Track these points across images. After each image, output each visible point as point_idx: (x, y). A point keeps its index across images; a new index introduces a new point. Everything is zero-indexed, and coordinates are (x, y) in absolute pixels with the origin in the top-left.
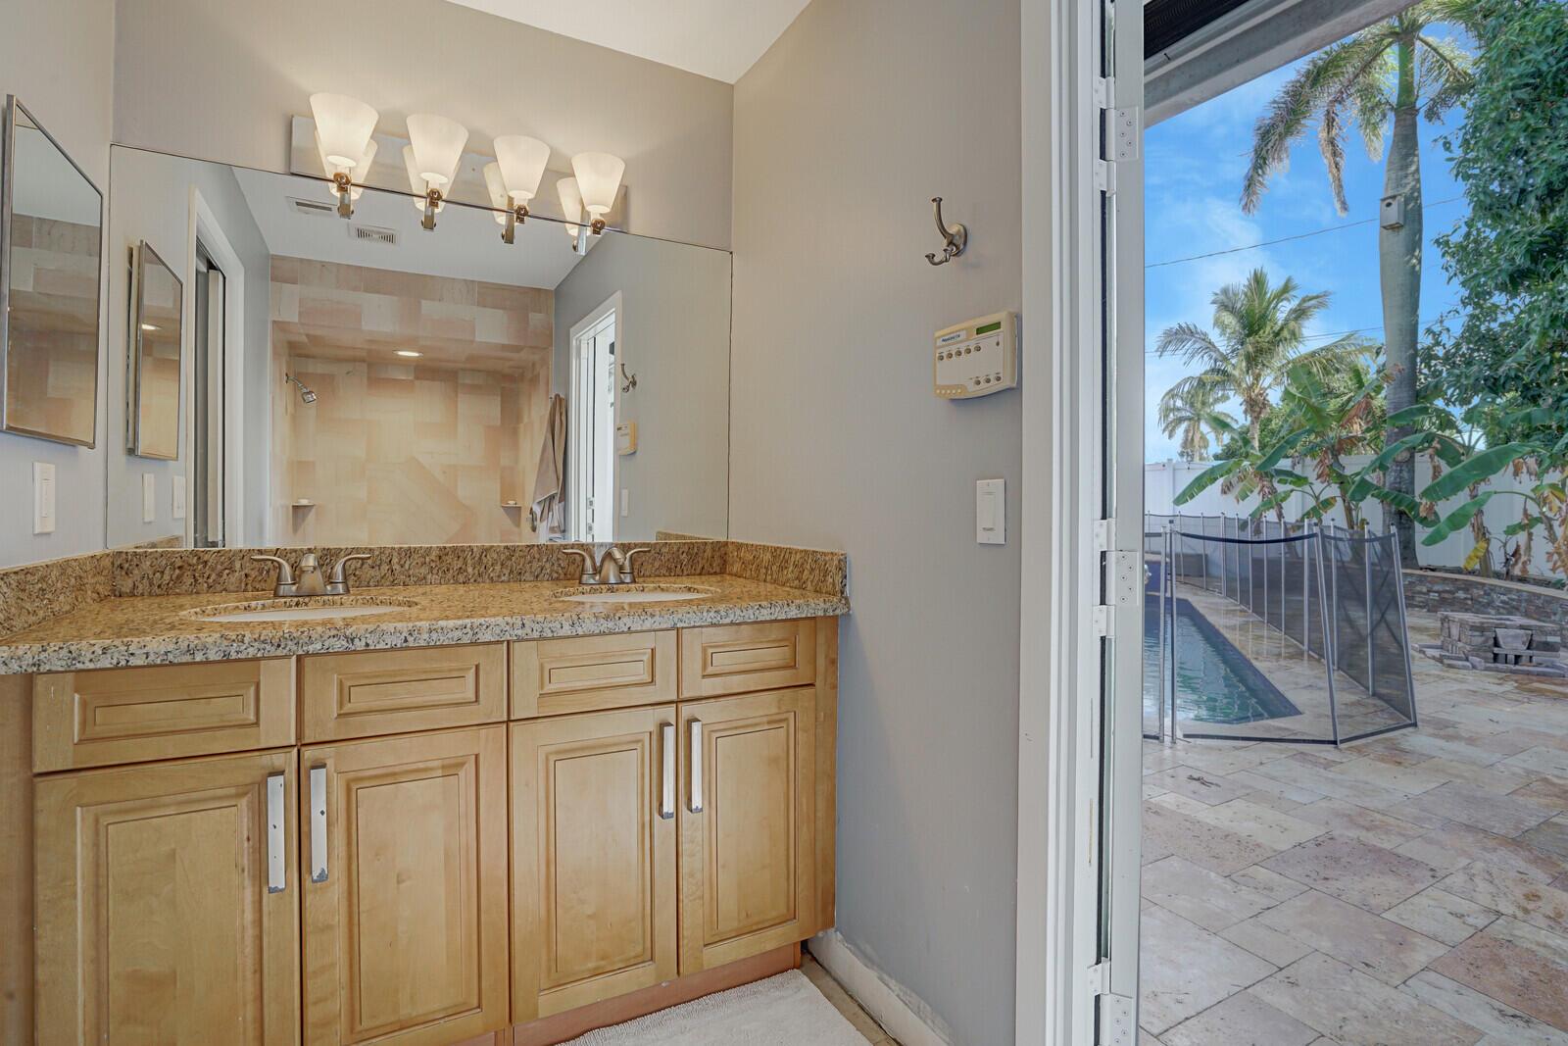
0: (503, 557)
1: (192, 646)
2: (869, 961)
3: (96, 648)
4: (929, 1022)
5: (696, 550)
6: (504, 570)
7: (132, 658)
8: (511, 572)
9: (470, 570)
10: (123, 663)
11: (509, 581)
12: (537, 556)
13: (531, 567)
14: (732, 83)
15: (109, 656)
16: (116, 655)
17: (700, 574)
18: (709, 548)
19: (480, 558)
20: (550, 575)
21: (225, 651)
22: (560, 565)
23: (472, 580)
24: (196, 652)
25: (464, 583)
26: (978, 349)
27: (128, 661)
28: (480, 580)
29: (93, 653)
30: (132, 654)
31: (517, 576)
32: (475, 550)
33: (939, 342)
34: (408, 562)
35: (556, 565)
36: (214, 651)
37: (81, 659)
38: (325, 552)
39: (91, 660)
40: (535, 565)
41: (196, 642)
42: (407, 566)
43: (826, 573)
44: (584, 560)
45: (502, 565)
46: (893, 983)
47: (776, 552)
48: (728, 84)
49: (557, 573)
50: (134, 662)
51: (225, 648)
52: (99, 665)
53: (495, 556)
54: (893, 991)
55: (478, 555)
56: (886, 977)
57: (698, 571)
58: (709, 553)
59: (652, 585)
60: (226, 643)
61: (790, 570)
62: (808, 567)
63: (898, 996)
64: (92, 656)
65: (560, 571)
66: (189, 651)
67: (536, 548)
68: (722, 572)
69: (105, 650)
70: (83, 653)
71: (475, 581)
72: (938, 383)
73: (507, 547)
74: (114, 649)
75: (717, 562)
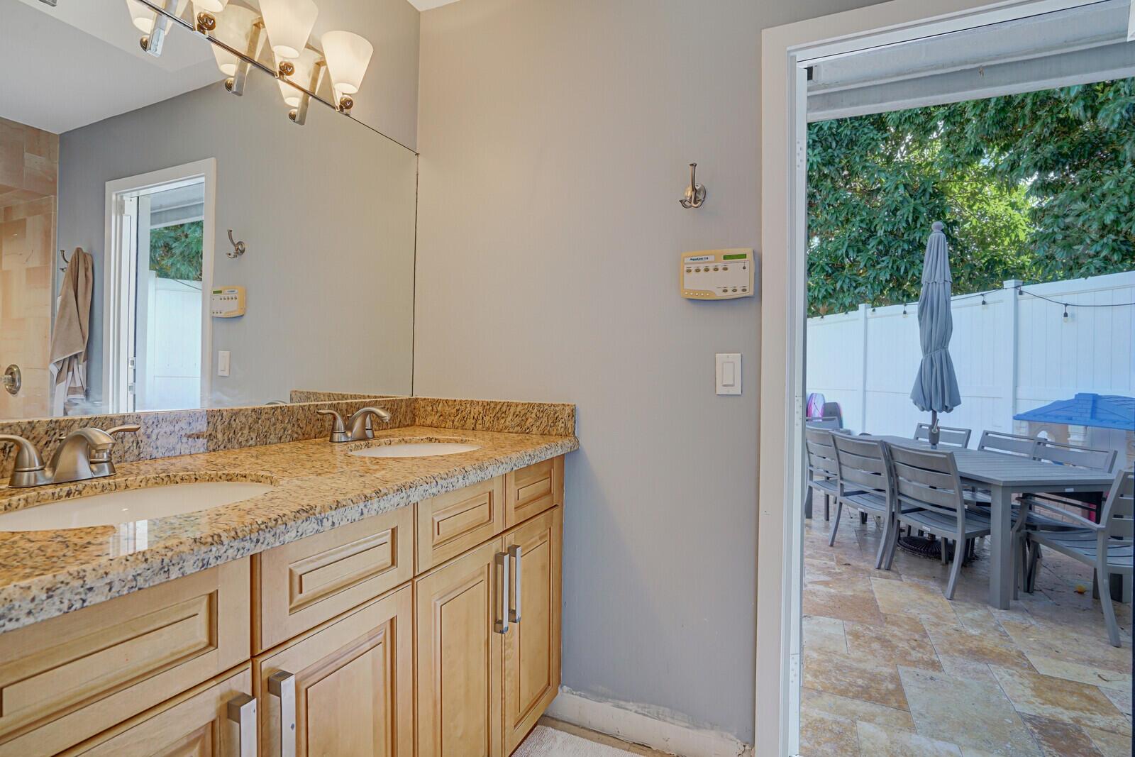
0: (250, 420)
1: (166, 560)
2: (601, 697)
3: (34, 591)
4: (668, 719)
5: (396, 407)
6: (251, 434)
7: (90, 594)
8: (258, 435)
9: (220, 436)
10: (78, 605)
11: (256, 445)
12: (280, 418)
13: (275, 429)
14: (420, 10)
15: (56, 599)
16: (68, 595)
17: (399, 427)
18: (404, 404)
19: (229, 423)
20: (291, 436)
21: (203, 560)
22: (299, 425)
23: (222, 447)
24: (171, 568)
25: (214, 450)
26: (725, 269)
27: (84, 601)
28: (229, 446)
29: (33, 600)
30: (91, 589)
31: (264, 440)
32: (225, 413)
33: (687, 260)
34: (156, 431)
35: (296, 426)
36: (192, 562)
37: (14, 614)
38: (53, 425)
39: (30, 613)
40: (278, 426)
41: (170, 554)
42: (154, 437)
43: (556, 420)
44: (335, 419)
45: (250, 428)
46: (630, 705)
47: (487, 406)
48: (417, 11)
49: (297, 433)
50: (93, 599)
51: (203, 556)
52: (42, 617)
53: (244, 420)
54: (631, 710)
55: (228, 420)
56: (622, 703)
57: (397, 425)
58: (404, 408)
59: (397, 439)
60: (204, 549)
61: (509, 419)
62: (534, 416)
63: (636, 712)
64: (32, 606)
65: (299, 432)
66: (163, 568)
67: (279, 410)
68: (413, 424)
69: (50, 591)
70: (17, 604)
71: (225, 447)
72: (685, 288)
73: (254, 410)
74: (63, 587)
75: (409, 415)
